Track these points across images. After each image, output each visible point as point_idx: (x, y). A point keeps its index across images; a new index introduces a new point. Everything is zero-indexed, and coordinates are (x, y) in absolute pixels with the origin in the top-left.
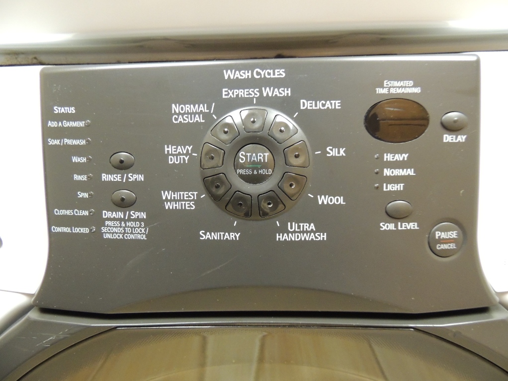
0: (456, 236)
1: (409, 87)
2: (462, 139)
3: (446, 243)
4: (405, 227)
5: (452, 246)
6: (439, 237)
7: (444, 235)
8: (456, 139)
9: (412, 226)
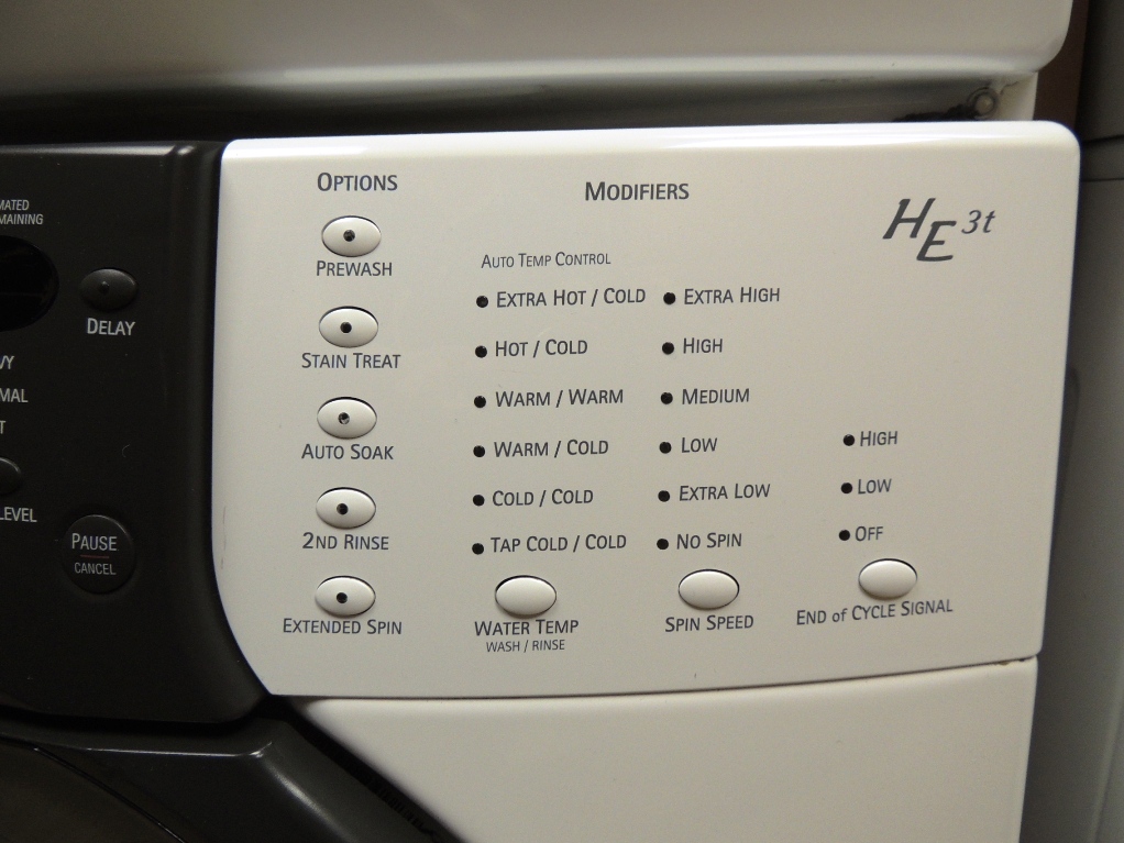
0: (113, 546)
1: (22, 213)
2: (126, 329)
3: (94, 561)
4: (9, 516)
5: (106, 570)
6: (78, 545)
7: (86, 543)
8: (113, 330)
9: (24, 514)
